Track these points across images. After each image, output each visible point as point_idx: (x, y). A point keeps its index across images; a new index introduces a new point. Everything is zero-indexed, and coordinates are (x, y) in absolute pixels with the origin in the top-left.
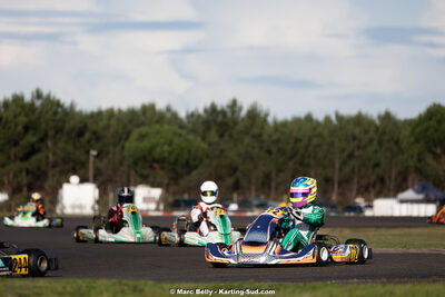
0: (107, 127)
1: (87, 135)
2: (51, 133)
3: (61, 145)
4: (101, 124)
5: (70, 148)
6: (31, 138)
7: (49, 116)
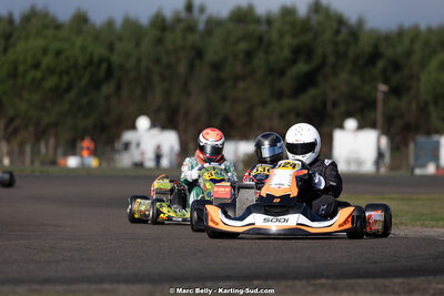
0: (409, 53)
1: (380, 64)
2: (331, 59)
3: (344, 76)
4: (400, 49)
5: (356, 80)
6: (302, 67)
7: (328, 35)
